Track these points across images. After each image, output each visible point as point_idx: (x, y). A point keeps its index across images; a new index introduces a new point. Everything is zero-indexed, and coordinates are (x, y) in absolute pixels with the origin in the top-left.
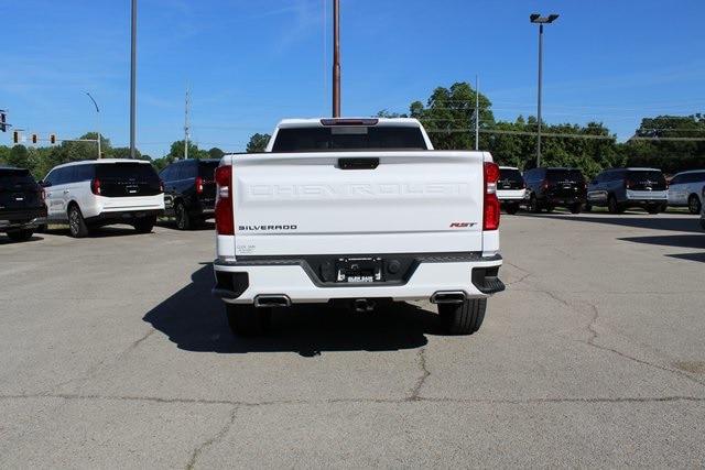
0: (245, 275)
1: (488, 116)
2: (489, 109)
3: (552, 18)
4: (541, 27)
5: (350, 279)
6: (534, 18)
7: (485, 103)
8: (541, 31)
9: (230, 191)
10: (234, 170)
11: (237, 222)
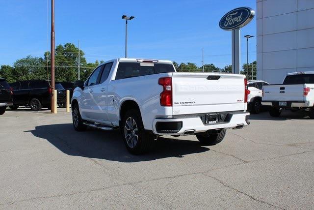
0: (182, 122)
1: (83, 60)
2: (84, 56)
3: (132, 18)
4: (127, 21)
5: (210, 122)
6: (124, 17)
7: (82, 54)
8: (127, 23)
9: (172, 88)
10: (172, 78)
11: (174, 101)
